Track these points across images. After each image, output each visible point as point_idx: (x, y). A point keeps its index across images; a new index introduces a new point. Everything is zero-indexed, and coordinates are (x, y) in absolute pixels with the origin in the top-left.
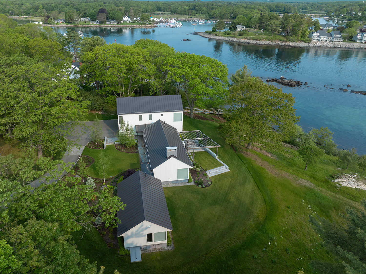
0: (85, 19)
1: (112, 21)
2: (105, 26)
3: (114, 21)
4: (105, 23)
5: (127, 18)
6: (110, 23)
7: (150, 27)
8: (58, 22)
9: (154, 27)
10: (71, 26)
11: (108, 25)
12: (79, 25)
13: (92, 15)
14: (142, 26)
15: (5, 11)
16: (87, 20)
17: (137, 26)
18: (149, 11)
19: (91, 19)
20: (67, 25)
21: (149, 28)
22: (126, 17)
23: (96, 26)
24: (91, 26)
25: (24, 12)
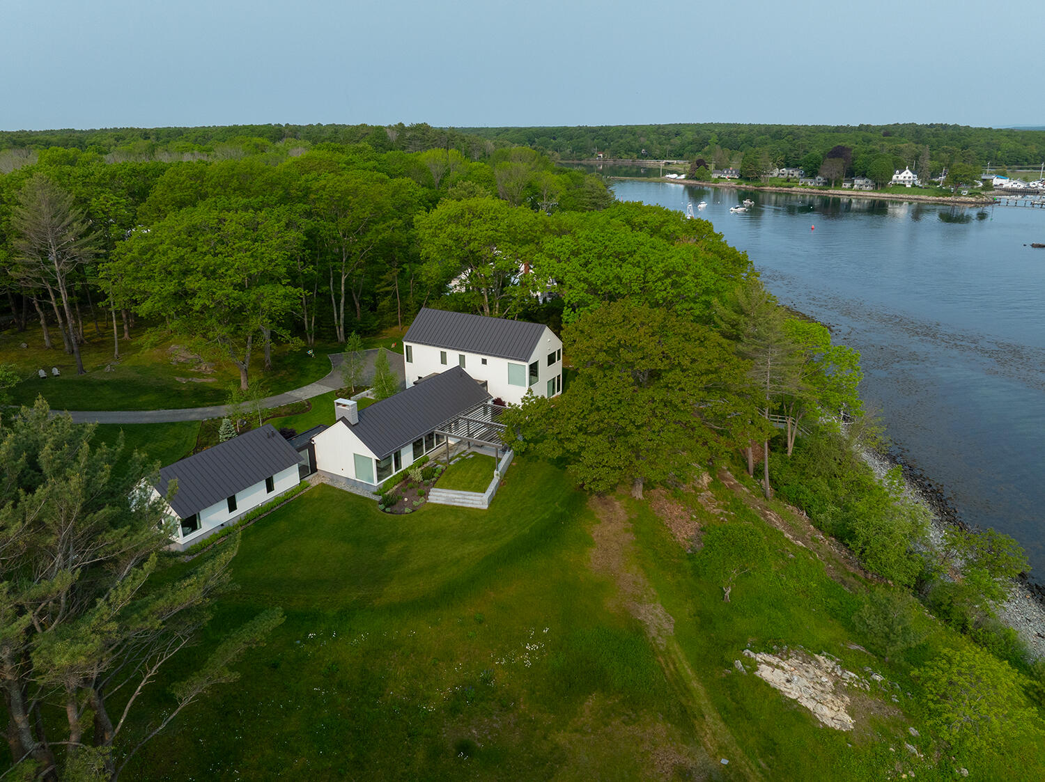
0: (791, 171)
1: (858, 182)
2: (836, 192)
3: (866, 180)
4: (838, 184)
5: (908, 175)
6: (853, 186)
7: (971, 203)
8: (722, 176)
9: (987, 203)
10: (748, 187)
11: (845, 189)
12: (767, 186)
13: (811, 162)
14: (946, 198)
15: (632, 147)
16: (796, 174)
17: (930, 198)
18: (1026, 160)
19: (805, 172)
20: (738, 184)
21: (969, 206)
22: (905, 172)
23: (809, 190)
24: (799, 189)
25: (671, 151)
